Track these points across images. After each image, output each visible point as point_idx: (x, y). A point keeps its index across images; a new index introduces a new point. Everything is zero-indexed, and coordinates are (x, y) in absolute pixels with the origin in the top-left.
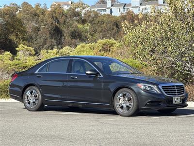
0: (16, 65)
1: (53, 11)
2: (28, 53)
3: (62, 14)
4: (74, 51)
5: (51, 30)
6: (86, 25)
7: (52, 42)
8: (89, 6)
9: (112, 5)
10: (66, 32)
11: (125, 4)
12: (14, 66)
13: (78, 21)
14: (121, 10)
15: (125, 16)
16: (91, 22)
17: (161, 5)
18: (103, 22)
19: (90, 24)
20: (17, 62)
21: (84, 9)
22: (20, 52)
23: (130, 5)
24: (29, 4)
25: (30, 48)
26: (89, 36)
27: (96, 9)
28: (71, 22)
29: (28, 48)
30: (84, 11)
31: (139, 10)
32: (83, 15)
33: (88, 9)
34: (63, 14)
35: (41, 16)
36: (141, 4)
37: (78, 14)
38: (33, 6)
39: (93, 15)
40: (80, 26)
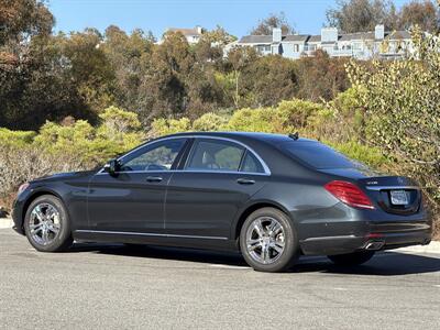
0: (101, 150)
1: (168, 46)
2: (125, 124)
3: (186, 51)
4: (226, 123)
5: (163, 83)
6: (232, 75)
7: (163, 107)
8: (236, 39)
9: (283, 38)
10: (192, 87)
11: (309, 37)
12: (96, 152)
13: (216, 67)
14: (301, 47)
15: (311, 59)
16: (241, 69)
17: (380, 40)
18: (267, 70)
19: (239, 74)
20: (103, 143)
21: (226, 43)
22: (108, 124)
23: (318, 38)
24: (121, 29)
25: (130, 113)
26: (238, 97)
27: (252, 45)
28: (202, 69)
29: (127, 113)
30: (227, 48)
31: (337, 48)
32: (225, 55)
33: (236, 43)
34: (187, 53)
35: (144, 55)
36: (339, 38)
37: (217, 54)
38: (129, 35)
39: (245, 55)
40: (220, 76)
